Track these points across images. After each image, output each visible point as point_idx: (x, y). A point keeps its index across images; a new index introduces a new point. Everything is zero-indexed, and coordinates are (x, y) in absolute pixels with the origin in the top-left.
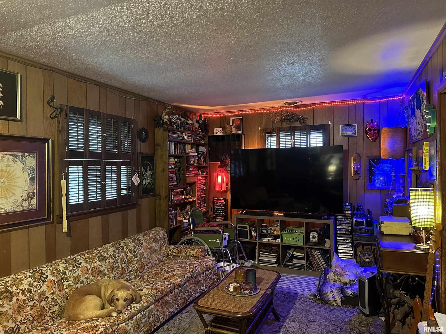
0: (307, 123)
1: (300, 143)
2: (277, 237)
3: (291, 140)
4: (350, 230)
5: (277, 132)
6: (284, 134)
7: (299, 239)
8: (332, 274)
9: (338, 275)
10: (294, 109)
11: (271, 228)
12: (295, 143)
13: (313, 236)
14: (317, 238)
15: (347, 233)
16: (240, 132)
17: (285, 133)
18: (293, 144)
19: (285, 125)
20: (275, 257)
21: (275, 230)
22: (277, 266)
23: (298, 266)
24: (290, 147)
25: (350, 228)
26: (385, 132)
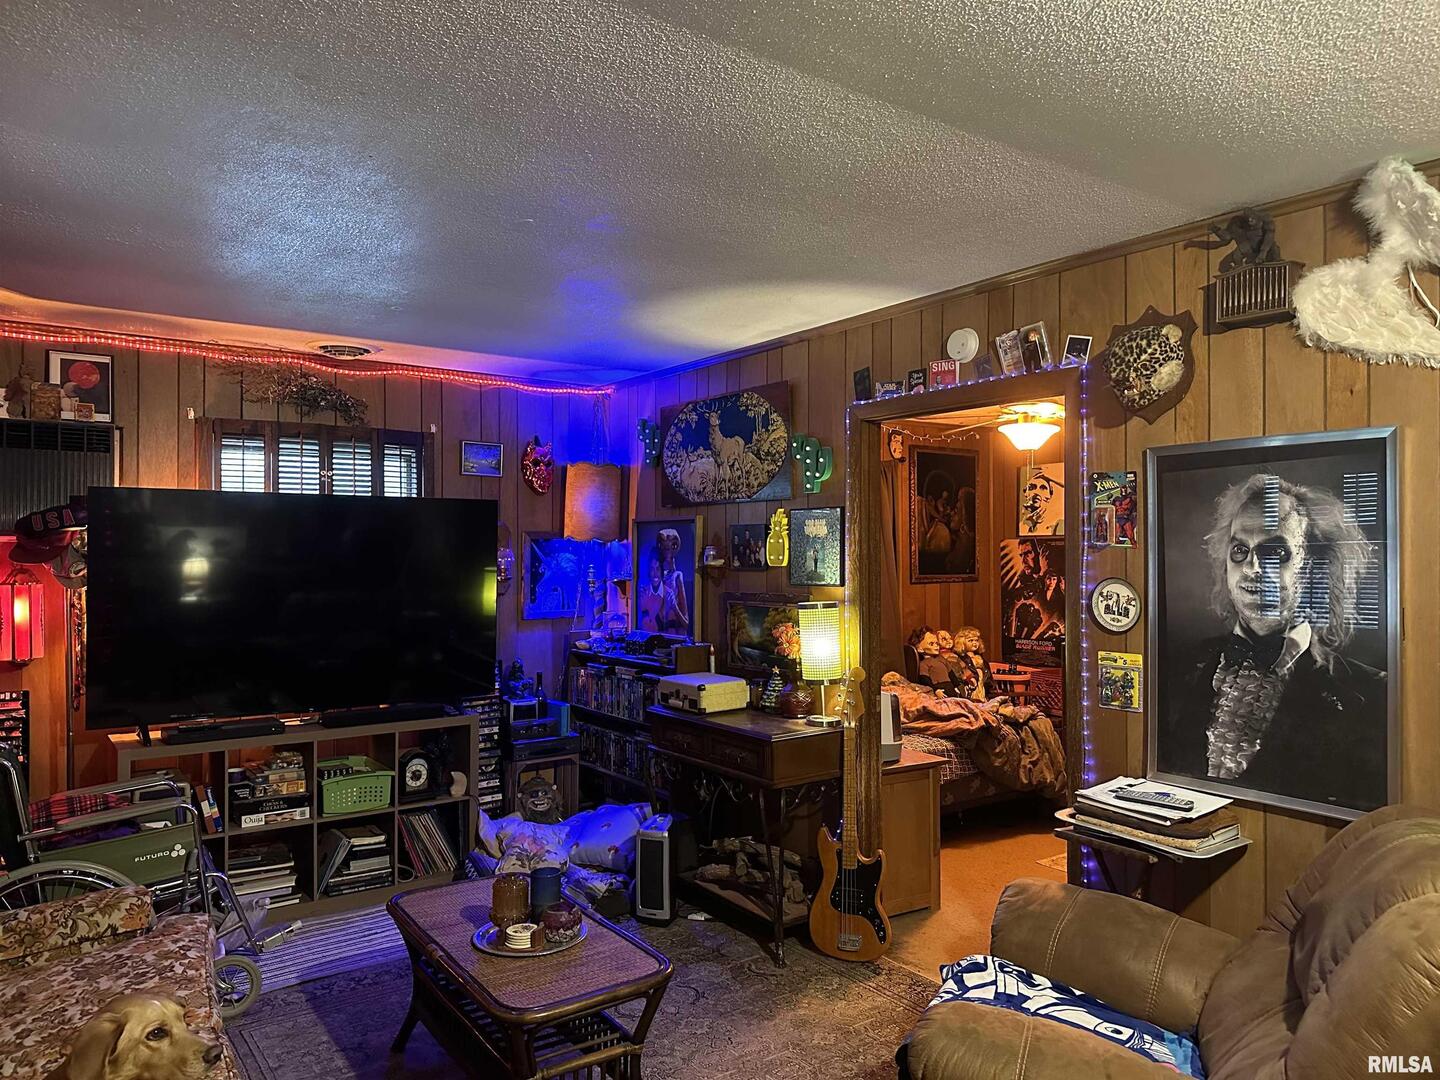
0: (366, 421)
1: (352, 483)
2: (293, 802)
3: (322, 468)
4: (496, 737)
5: (270, 436)
6: (299, 447)
7: (379, 789)
8: (515, 862)
9: (530, 859)
10: (324, 368)
11: (267, 777)
12: (333, 480)
13: (413, 773)
14: (425, 777)
15: (489, 745)
16: (105, 418)
17: (303, 443)
18: (326, 484)
19: (290, 415)
20: (288, 872)
21: (286, 779)
22: (297, 901)
23: (372, 879)
24: (317, 492)
25: (496, 729)
26: (584, 474)
